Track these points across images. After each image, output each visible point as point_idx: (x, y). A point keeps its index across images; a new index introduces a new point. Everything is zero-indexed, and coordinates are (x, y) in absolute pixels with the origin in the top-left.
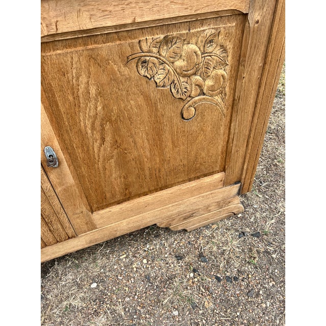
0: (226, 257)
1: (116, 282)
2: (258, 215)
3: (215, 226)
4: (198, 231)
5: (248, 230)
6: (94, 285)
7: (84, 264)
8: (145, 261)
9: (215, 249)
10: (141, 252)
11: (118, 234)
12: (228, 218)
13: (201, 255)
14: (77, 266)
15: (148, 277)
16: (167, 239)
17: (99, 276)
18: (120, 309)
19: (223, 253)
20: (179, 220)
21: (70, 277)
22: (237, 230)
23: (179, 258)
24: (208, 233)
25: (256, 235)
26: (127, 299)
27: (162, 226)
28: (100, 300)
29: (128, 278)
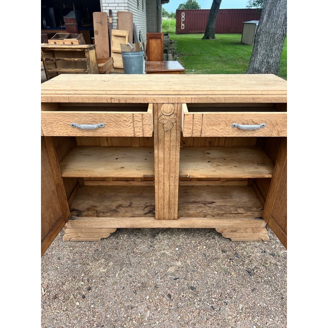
0: (250, 259)
1: (188, 251)
2: (277, 246)
3: (248, 243)
4: (237, 243)
5: (268, 251)
6: (177, 249)
7: (173, 239)
8: (205, 247)
9: (245, 253)
10: (203, 243)
11: (196, 227)
12: (258, 241)
13: (236, 254)
14: (170, 239)
15: (205, 255)
16: (219, 242)
17: (180, 246)
18: (188, 262)
19: (249, 257)
20: (228, 231)
21: (166, 242)
22: (261, 249)
23: (224, 251)
24: (244, 245)
25: (273, 255)
26: (193, 260)
27: (218, 231)
28: (180, 255)
29: (194, 252)
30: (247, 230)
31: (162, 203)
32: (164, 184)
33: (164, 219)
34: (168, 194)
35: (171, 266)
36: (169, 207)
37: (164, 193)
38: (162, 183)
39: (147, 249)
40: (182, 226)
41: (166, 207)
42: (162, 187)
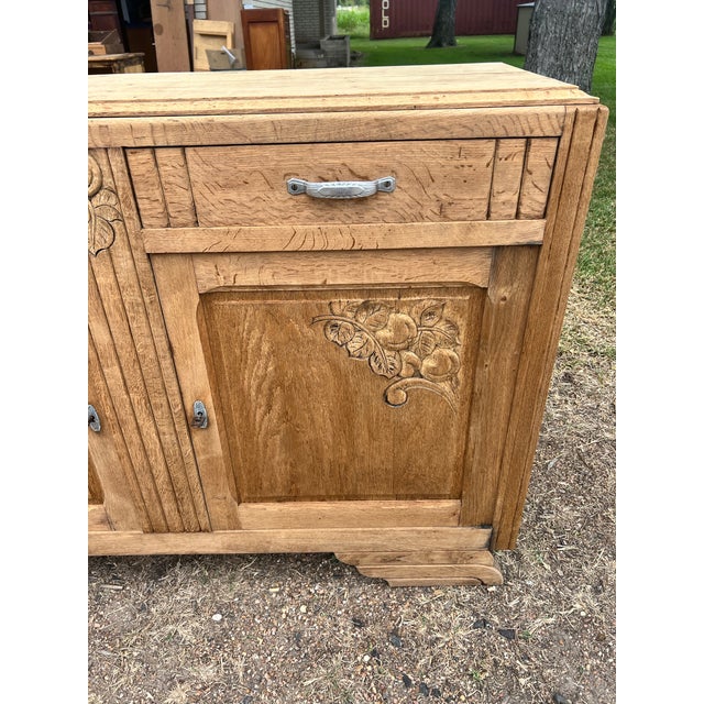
0: (436, 650)
1: (249, 626)
2: (527, 600)
3: (439, 593)
4: (408, 591)
5: (496, 619)
6: (218, 617)
7: (215, 580)
8: (303, 609)
9: (422, 630)
10: (303, 592)
11: (272, 549)
12: (470, 585)
13: (395, 632)
14: (206, 580)
15: (298, 636)
16: (351, 587)
17: (229, 606)
18: (239, 665)
19: (432, 643)
20: (374, 560)
21: (190, 592)
22: (475, 614)
23: (359, 623)
24: (423, 599)
25: (508, 634)
26: (256, 657)
27: (343, 560)
28: (218, 641)
29: (269, 625)
30: (431, 557)
31: (150, 485)
32: (138, 427)
33: (169, 531)
34: (160, 457)
35: (182, 682)
36: (176, 500)
37: (147, 456)
38: (131, 426)
39: (128, 616)
40: (229, 547)
41: (166, 496)
42: (135, 438)
